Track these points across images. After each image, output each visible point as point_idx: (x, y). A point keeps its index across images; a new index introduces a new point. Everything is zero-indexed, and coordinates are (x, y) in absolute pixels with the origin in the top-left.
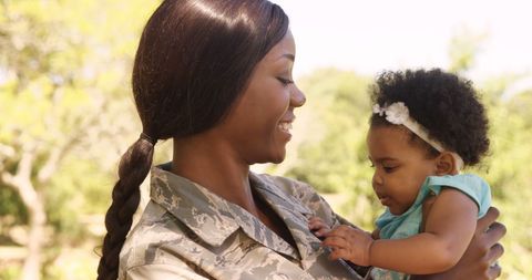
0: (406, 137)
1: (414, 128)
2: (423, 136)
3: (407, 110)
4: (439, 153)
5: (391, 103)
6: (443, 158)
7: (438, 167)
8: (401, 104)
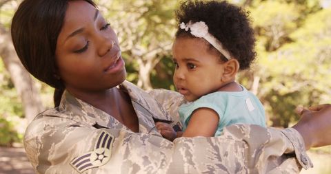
0: (206, 47)
1: (212, 40)
2: (218, 47)
3: (207, 28)
4: (227, 60)
5: (194, 22)
6: (229, 64)
7: (225, 70)
8: (202, 23)
